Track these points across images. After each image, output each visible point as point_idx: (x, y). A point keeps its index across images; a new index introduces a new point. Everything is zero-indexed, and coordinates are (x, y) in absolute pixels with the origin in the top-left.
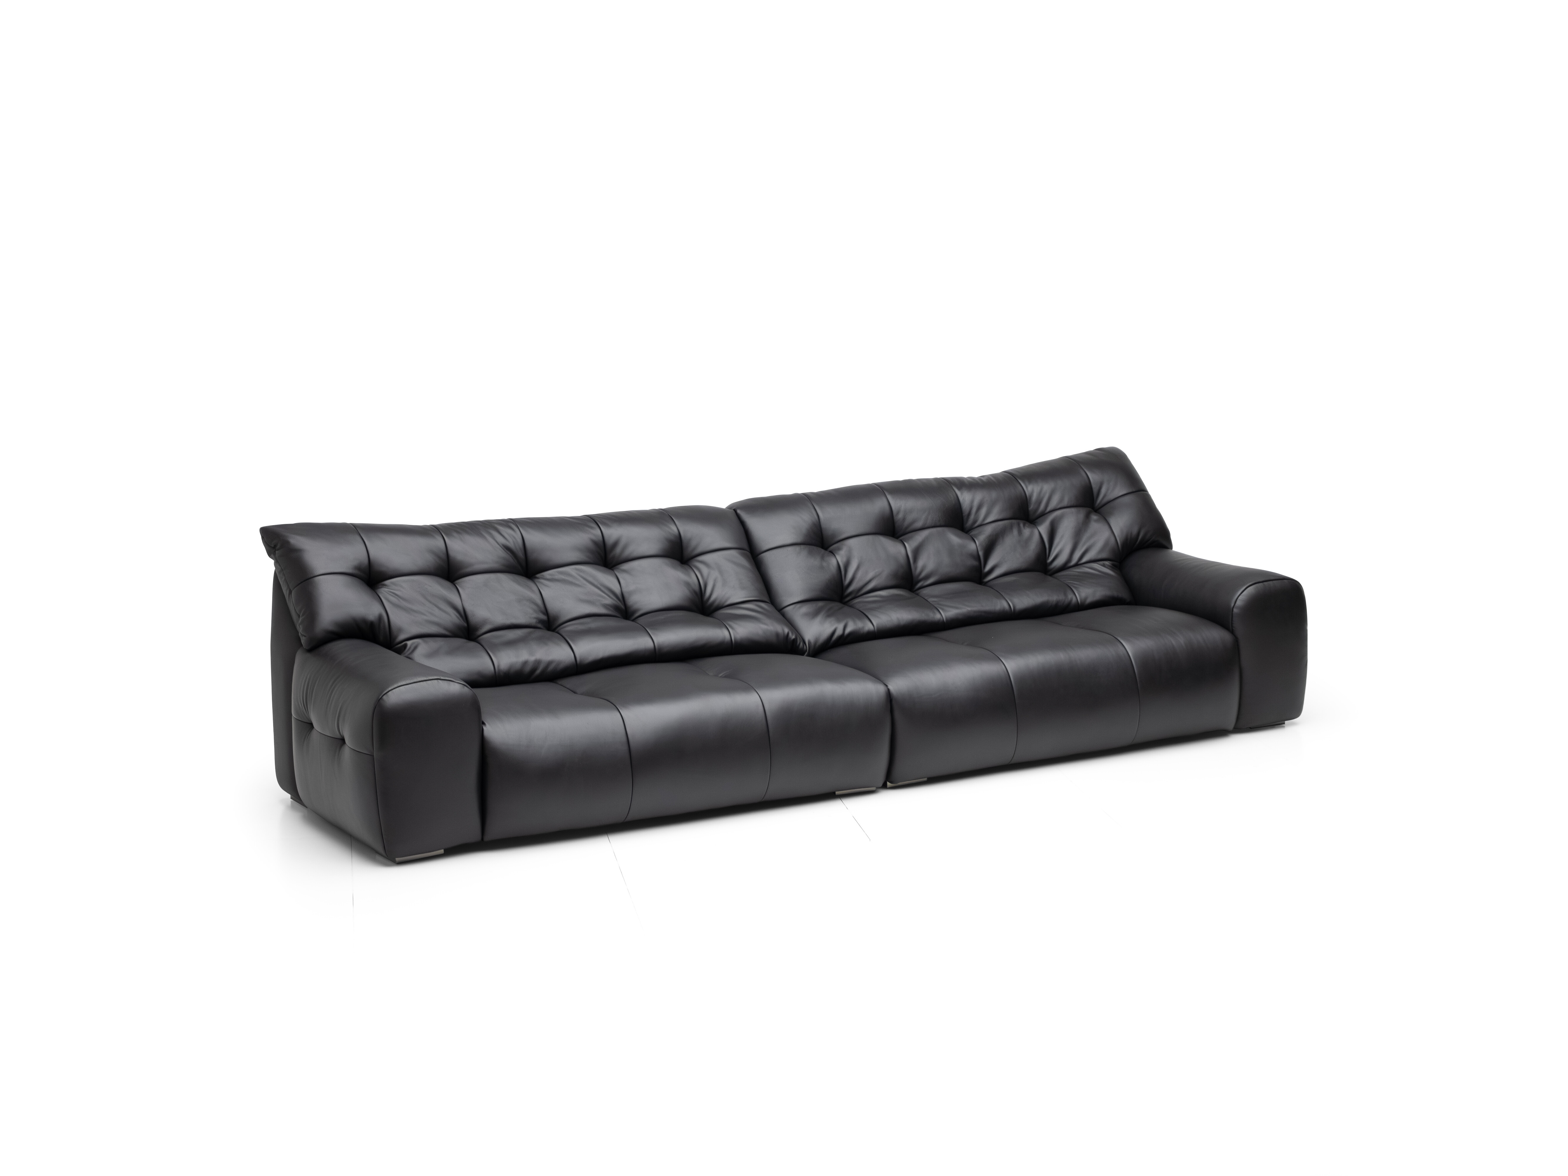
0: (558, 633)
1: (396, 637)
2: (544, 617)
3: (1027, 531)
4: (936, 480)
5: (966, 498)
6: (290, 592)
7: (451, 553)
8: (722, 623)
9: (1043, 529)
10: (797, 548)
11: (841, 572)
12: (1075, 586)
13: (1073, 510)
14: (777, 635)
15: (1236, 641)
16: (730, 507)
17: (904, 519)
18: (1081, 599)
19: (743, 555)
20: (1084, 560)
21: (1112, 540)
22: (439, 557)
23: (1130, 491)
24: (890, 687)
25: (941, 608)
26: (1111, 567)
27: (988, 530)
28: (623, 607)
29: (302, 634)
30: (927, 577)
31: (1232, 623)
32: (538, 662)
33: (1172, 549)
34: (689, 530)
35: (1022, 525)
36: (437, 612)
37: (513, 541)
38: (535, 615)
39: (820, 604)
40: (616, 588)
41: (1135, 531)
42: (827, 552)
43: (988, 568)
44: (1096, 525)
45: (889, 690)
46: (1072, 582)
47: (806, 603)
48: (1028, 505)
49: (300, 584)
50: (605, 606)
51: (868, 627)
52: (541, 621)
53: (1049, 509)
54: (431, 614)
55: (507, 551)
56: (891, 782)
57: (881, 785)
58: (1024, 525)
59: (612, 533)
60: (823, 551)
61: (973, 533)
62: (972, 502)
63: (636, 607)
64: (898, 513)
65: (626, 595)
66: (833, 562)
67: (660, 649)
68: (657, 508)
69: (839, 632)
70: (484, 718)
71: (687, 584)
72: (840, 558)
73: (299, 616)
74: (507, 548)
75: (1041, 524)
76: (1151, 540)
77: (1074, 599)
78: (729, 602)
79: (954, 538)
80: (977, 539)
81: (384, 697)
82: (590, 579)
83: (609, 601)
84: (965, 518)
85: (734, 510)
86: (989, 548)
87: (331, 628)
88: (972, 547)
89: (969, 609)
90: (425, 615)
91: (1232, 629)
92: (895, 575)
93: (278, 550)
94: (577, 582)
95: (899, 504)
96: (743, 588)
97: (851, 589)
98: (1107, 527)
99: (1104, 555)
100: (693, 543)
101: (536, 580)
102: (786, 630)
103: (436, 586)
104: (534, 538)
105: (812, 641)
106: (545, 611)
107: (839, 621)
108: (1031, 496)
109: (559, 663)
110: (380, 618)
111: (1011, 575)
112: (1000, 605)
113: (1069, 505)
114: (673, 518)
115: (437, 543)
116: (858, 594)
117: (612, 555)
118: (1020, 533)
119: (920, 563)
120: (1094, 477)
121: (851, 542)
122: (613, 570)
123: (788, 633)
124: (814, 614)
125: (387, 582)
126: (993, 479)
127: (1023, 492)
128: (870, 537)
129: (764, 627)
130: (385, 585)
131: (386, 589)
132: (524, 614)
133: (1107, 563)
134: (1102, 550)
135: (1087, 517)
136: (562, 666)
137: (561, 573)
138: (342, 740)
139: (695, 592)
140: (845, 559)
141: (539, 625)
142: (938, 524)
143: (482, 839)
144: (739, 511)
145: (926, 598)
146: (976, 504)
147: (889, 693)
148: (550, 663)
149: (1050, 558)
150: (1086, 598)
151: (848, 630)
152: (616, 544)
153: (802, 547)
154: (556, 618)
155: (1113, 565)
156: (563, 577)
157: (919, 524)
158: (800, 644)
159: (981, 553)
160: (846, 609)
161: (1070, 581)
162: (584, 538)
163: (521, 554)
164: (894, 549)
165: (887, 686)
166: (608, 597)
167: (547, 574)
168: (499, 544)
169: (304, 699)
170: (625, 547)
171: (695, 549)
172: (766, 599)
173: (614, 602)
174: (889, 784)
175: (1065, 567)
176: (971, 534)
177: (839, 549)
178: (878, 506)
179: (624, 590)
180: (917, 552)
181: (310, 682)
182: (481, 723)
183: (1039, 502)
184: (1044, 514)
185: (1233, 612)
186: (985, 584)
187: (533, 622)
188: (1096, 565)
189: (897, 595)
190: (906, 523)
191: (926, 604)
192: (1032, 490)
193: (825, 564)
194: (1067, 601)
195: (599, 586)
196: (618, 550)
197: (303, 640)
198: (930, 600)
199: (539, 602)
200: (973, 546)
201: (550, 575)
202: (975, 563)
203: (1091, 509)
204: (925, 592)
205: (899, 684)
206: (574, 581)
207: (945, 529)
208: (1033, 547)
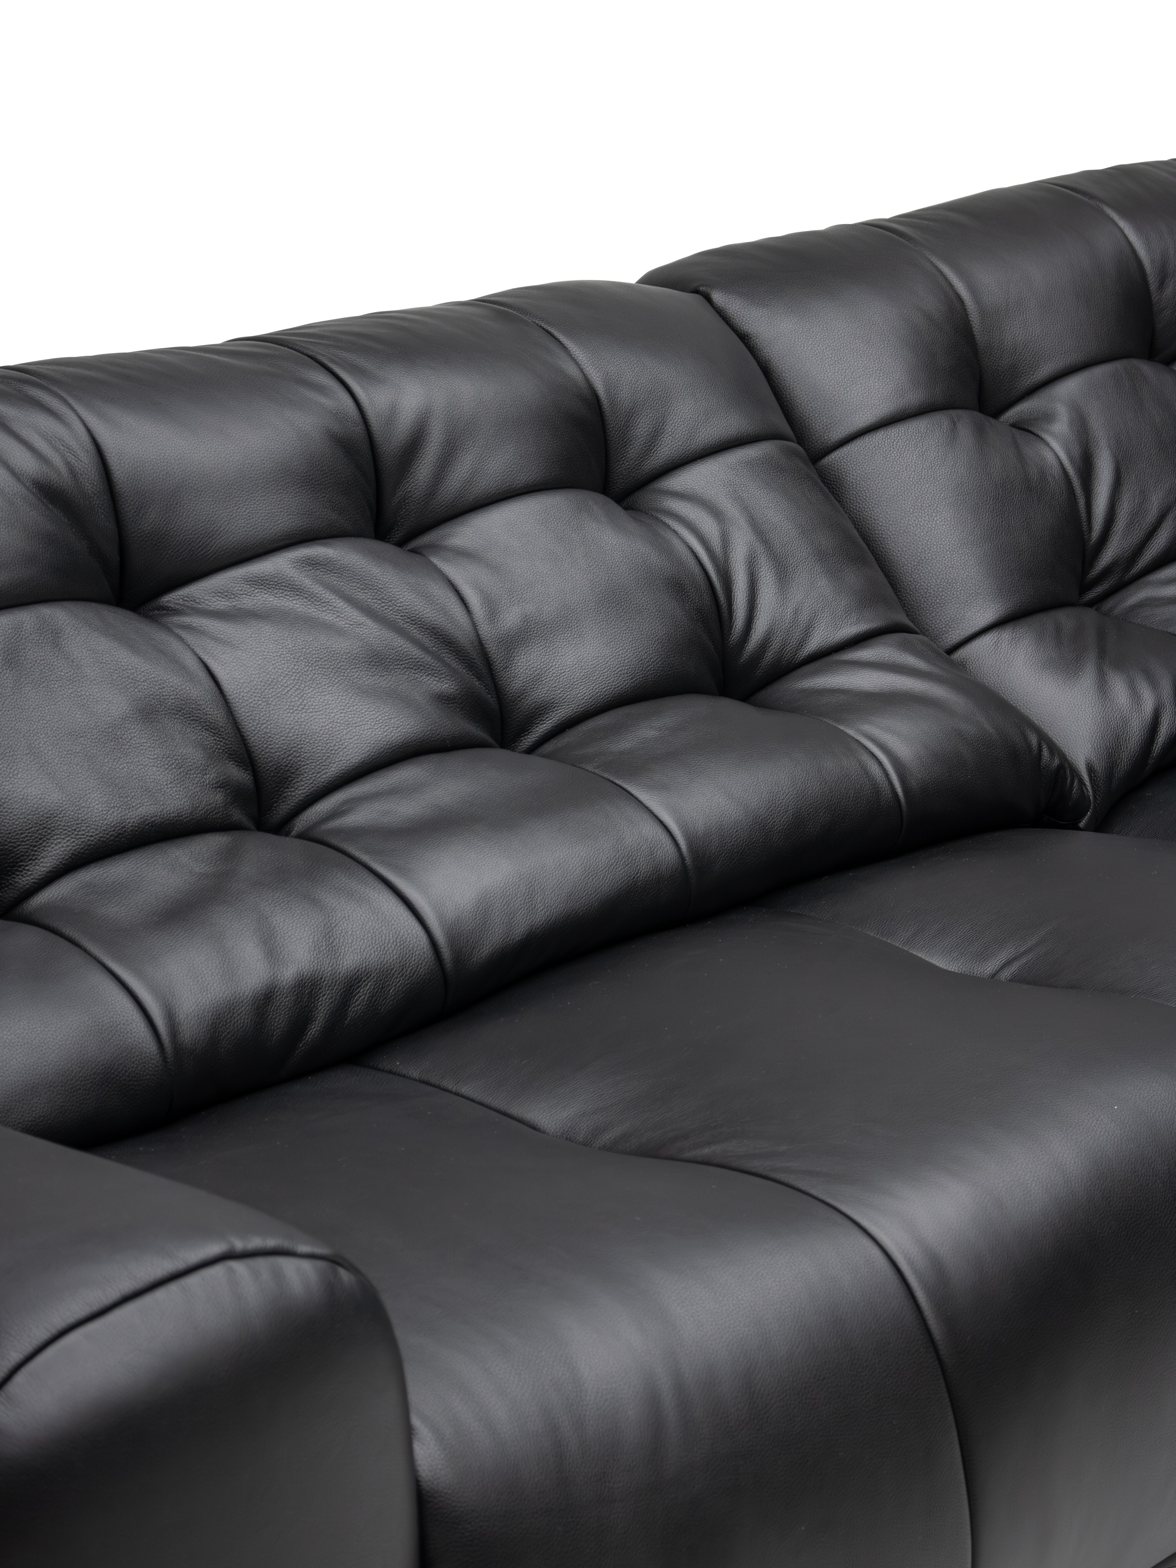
0: (324, 838)
2: (239, 775)
11: (1073, 495)
19: (787, 461)
28: (491, 699)
32: (306, 984)
34: (619, 376)
37: (68, 464)
38: (211, 776)
40: (455, 625)
47: (1021, 623)
50: (435, 704)
52: (237, 794)
55: (53, 506)
59: (390, 403)
60: (998, 422)
63: (539, 694)
65: (492, 647)
71: (673, 586)
72: (1059, 442)
74: (51, 494)
78: (814, 643)
82: (362, 597)
83: (441, 680)
94: (328, 617)
96: (835, 587)
97: (1108, 556)
100: (645, 425)
101: (176, 618)
104: (134, 442)
105: (1100, 767)
106: (241, 751)
109: (384, 975)
114: (552, 331)
117: (405, 489)
121: (1070, 390)
122: (424, 551)
132: (175, 775)
136: (393, 985)
137: (259, 582)
139: (702, 615)
141: (237, 815)
148: (351, 980)
152: (408, 447)
154: (284, 774)
156: (271, 598)
158: (1068, 782)
162: (301, 427)
163: (101, 515)
166: (436, 668)
167: (199, 590)
168: (19, 479)
170: (442, 454)
171: (646, 444)
172: (907, 621)
173: (459, 683)
177: (1048, 413)
179: (482, 627)
187: (208, 801)
195: (402, 622)
196: (424, 471)
199: (216, 714)
201: (225, 593)
206: (313, 611)
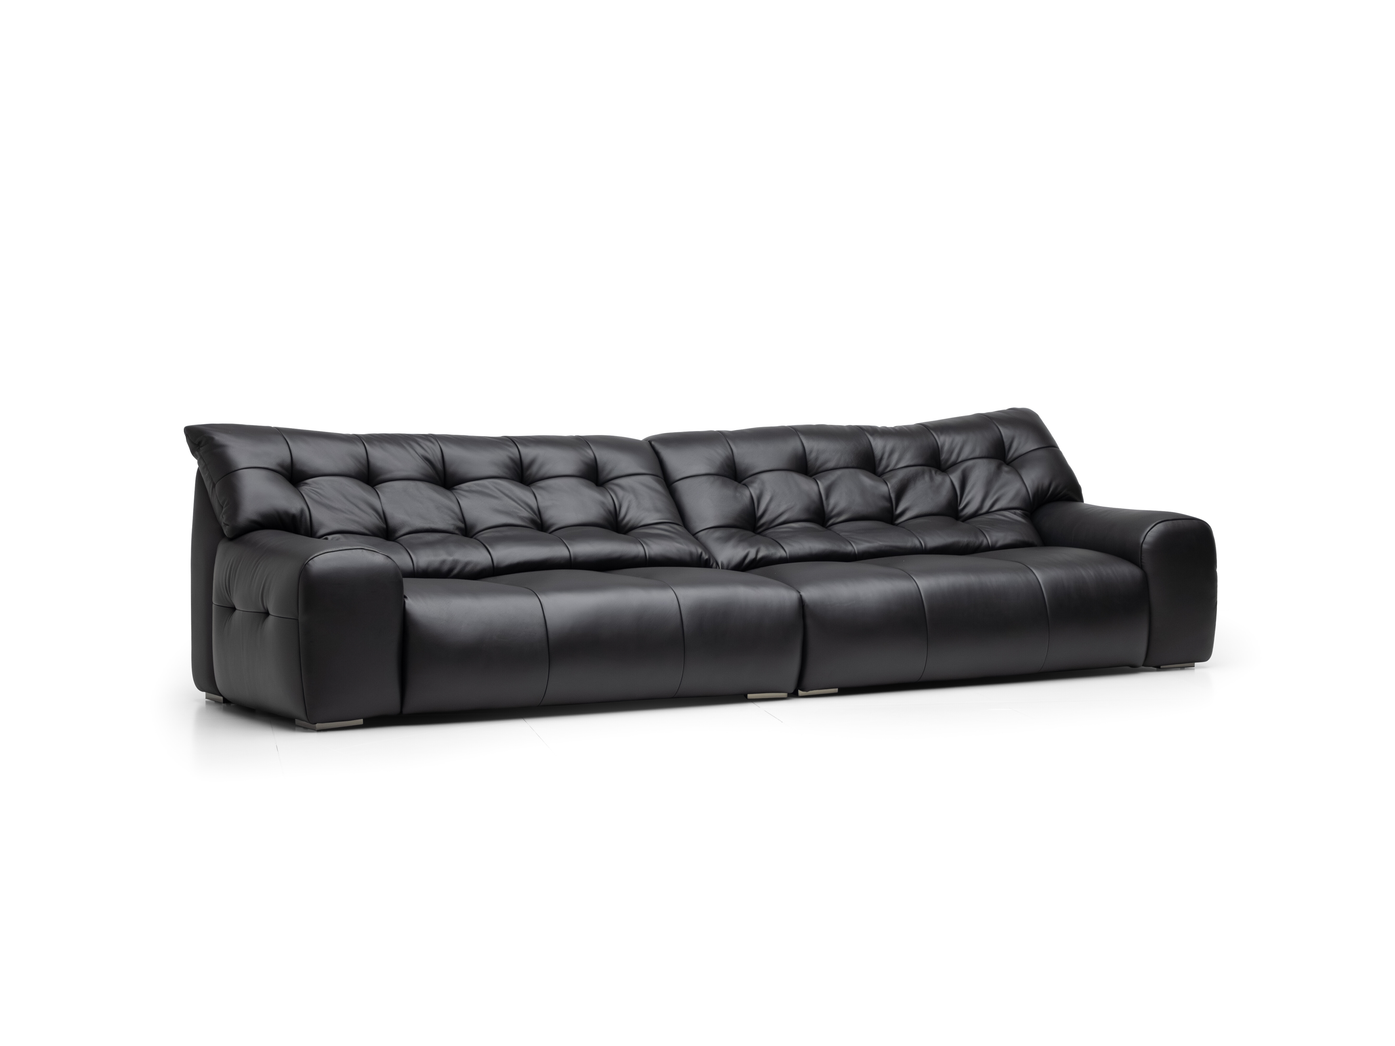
0: (475, 539)
1: (316, 532)
2: (462, 525)
3: (938, 478)
4: (850, 427)
5: (878, 445)
6: (214, 486)
7: (371, 459)
8: (637, 540)
9: (955, 477)
10: (712, 478)
11: (753, 505)
12: (987, 529)
13: (985, 461)
14: (691, 554)
15: (1145, 576)
16: (646, 440)
17: (817, 459)
18: (992, 542)
19: (658, 481)
20: (995, 508)
21: (1024, 490)
22: (360, 462)
23: (1043, 446)
24: (802, 593)
25: (852, 541)
26: (1022, 515)
27: (900, 475)
28: (539, 521)
29: (224, 523)
30: (839, 514)
31: (1141, 559)
32: (456, 563)
33: (1081, 499)
34: (604, 456)
35: (933, 472)
36: (356, 511)
37: (432, 453)
38: (452, 522)
39: (733, 530)
40: (533, 503)
41: (1046, 482)
42: (740, 484)
43: (899, 510)
44: (1006, 475)
45: (801, 596)
46: (983, 526)
47: (719, 528)
48: (939, 454)
49: (224, 476)
50: (522, 518)
51: (780, 553)
52: (459, 528)
53: (960, 459)
54: (353, 513)
55: (425, 461)
56: (802, 690)
57: (792, 691)
58: (936, 473)
59: (528, 453)
60: (736, 483)
61: (885, 476)
62: (884, 447)
63: (551, 521)
64: (811, 452)
65: (542, 510)
66: (747, 493)
67: (575, 558)
68: (574, 435)
69: (752, 556)
70: (406, 593)
71: (603, 504)
72: (754, 490)
73: (222, 507)
74: (427, 460)
75: (953, 472)
76: (1062, 494)
77: (985, 542)
78: (643, 523)
79: (866, 480)
80: (890, 483)
81: (310, 561)
82: (507, 492)
83: (526, 514)
84: (877, 462)
85: (649, 441)
86: (901, 492)
87: (254, 517)
88: (883, 489)
89: (881, 543)
90: (345, 513)
91: (1141, 565)
92: (808, 510)
93: (201, 447)
94: (494, 494)
95: (812, 445)
96: (657, 510)
97: (764, 520)
98: (1018, 478)
99: (1015, 504)
100: (609, 467)
101: (454, 491)
102: (700, 551)
103: (356, 489)
104: (452, 452)
105: (725, 560)
106: (462, 520)
107: (751, 545)
108: (943, 445)
109: (477, 564)
110: (302, 512)
111: (923, 518)
112: (913, 542)
113: (980, 456)
114: (589, 443)
115: (359, 450)
116: (771, 525)
117: (528, 472)
118: (932, 479)
119: (832, 501)
120: (1006, 433)
121: (765, 476)
122: (530, 487)
123: (701, 553)
124: (726, 539)
125: (309, 481)
126: (905, 428)
127: (935, 442)
128: (783, 473)
129: (678, 545)
130: (306, 484)
131: (307, 487)
132: (443, 521)
133: (1018, 512)
134: (1013, 499)
135: (999, 468)
136: (479, 567)
137: (478, 485)
138: (267, 614)
139: (610, 512)
140: (758, 492)
141: (457, 532)
142: (850, 465)
143: (401, 711)
144: (653, 443)
145: (838, 532)
146: (888, 449)
147: (801, 601)
148: (467, 564)
149: (961, 505)
150: (996, 542)
151: (760, 555)
152: (532, 463)
153: (716, 477)
154: (473, 527)
155: (1024, 513)
156: (480, 489)
157: (831, 464)
158: (713, 564)
159: (893, 496)
160: (758, 537)
161: (981, 526)
162: (502, 455)
163: (439, 465)
164: (808, 487)
165: (799, 592)
166: (524, 510)
167: (464, 486)
168: (419, 455)
169: (227, 580)
170: (542, 466)
171: (610, 472)
172: (680, 523)
173: (531, 516)
174: (800, 693)
175: (975, 514)
176: (883, 478)
177: (752, 482)
178: (792, 446)
179: (541, 505)
180: (829, 490)
181: (234, 565)
182: (403, 597)
183: (951, 453)
184: (955, 464)
185: (1143, 548)
186: (897, 525)
187: (451, 528)
188: (1007, 513)
189: (808, 528)
190: (819, 463)
191: (838, 537)
192: (944, 441)
193: (738, 495)
194: (978, 543)
195: (515, 499)
196: (534, 469)
197: (226, 530)
198: (842, 534)
199: (457, 510)
200: (886, 488)
201: (468, 486)
202: (887, 504)
203: (1002, 462)
204: (836, 528)
205: (811, 593)
206: (491, 493)
207: (858, 471)
208: (945, 493)
